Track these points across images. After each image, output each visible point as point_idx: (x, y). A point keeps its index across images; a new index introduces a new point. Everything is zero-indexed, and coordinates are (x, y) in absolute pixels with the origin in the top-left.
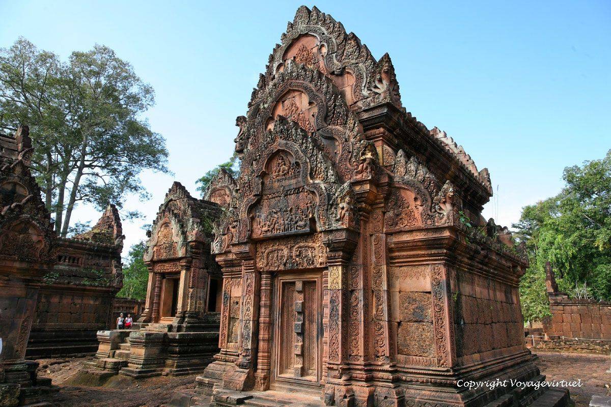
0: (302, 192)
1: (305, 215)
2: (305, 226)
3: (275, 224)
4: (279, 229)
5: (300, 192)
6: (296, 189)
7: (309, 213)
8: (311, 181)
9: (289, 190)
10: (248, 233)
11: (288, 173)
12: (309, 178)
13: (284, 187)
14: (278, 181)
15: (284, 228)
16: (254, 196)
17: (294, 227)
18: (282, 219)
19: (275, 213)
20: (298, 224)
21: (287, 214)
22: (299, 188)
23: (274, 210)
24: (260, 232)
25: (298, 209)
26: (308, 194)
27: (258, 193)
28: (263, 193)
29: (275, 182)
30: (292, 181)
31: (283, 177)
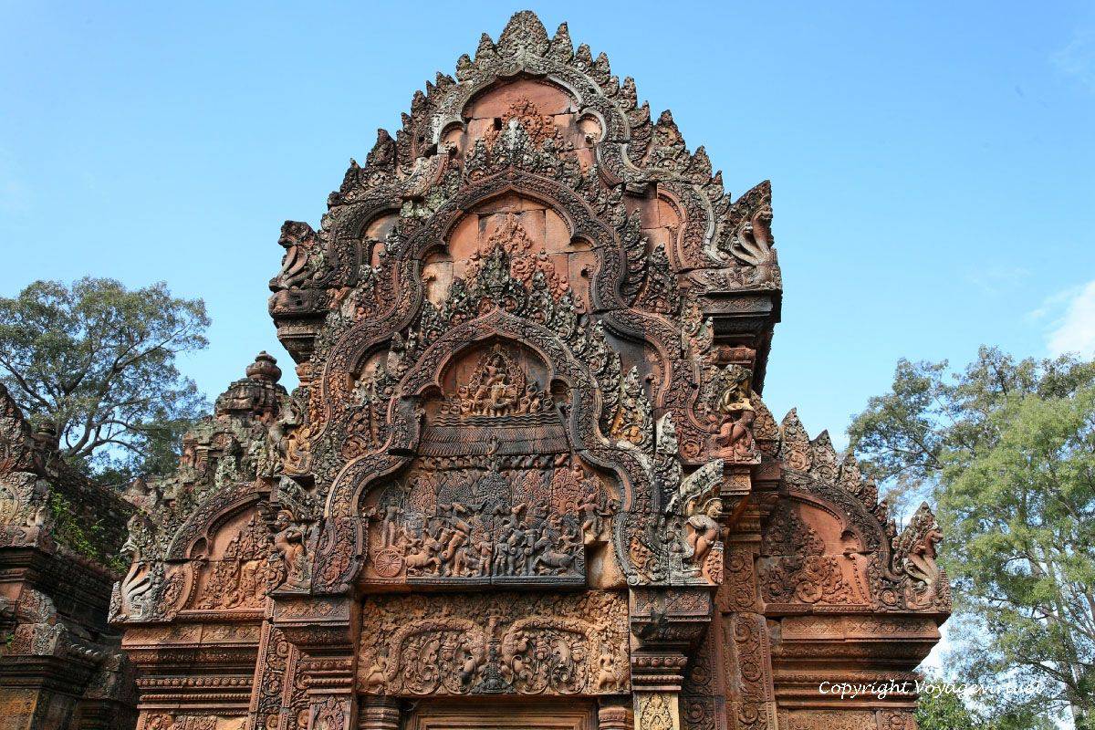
0: (561, 465)
1: (570, 533)
2: (569, 565)
3: (456, 549)
4: (471, 566)
5: (555, 466)
6: (543, 455)
7: (589, 527)
8: (606, 441)
9: (517, 455)
10: (356, 563)
11: (516, 405)
12: (598, 431)
13: (500, 444)
14: (480, 422)
15: (492, 562)
16: (392, 452)
17: (527, 565)
18: (486, 535)
19: (459, 513)
20: (544, 557)
21: (506, 522)
22: (553, 454)
23: (457, 506)
24: (396, 566)
25: (548, 512)
26: (585, 477)
27: (410, 447)
28: (421, 449)
29: (468, 423)
30: (528, 431)
31: (495, 414)
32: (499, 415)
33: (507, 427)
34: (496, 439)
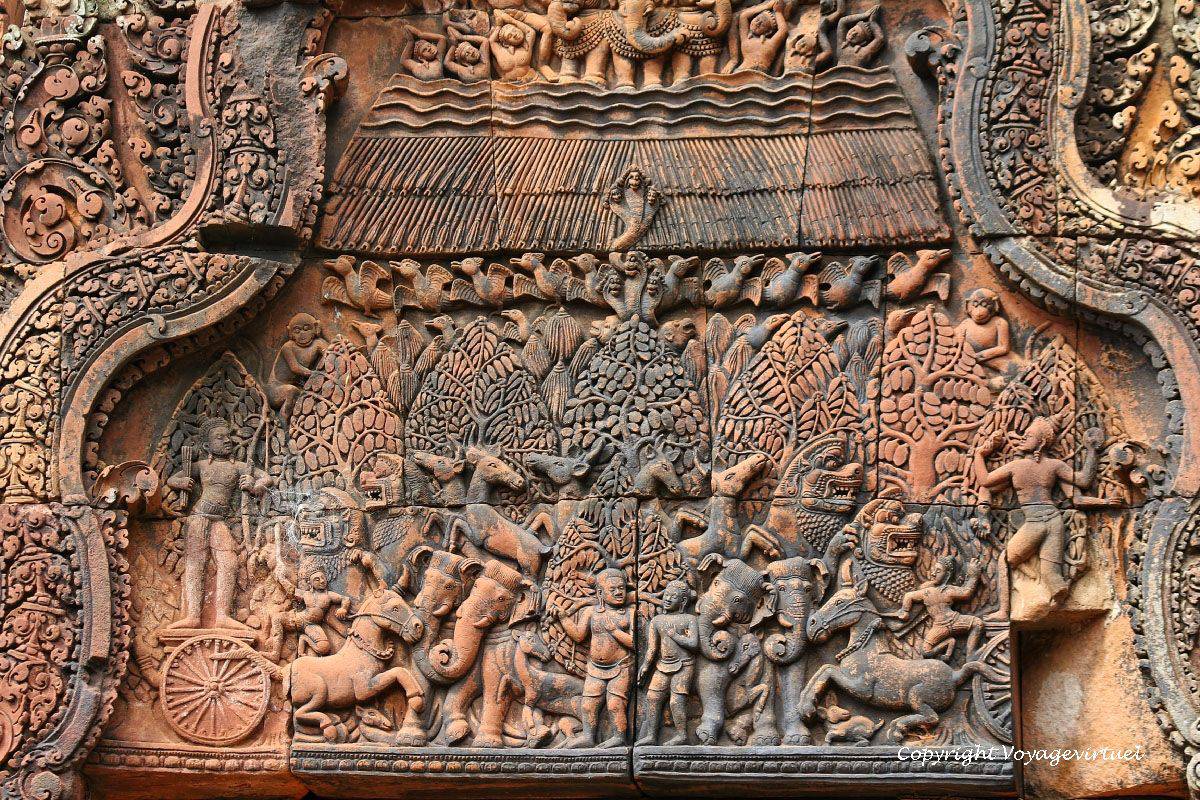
8: (1104, 202)
12: (1069, 158)
27: (288, 218)
28: (331, 221)
29: (525, 114)
30: (775, 151)
31: (637, 76)
32: (651, 81)
33: (688, 133)
34: (642, 185)
